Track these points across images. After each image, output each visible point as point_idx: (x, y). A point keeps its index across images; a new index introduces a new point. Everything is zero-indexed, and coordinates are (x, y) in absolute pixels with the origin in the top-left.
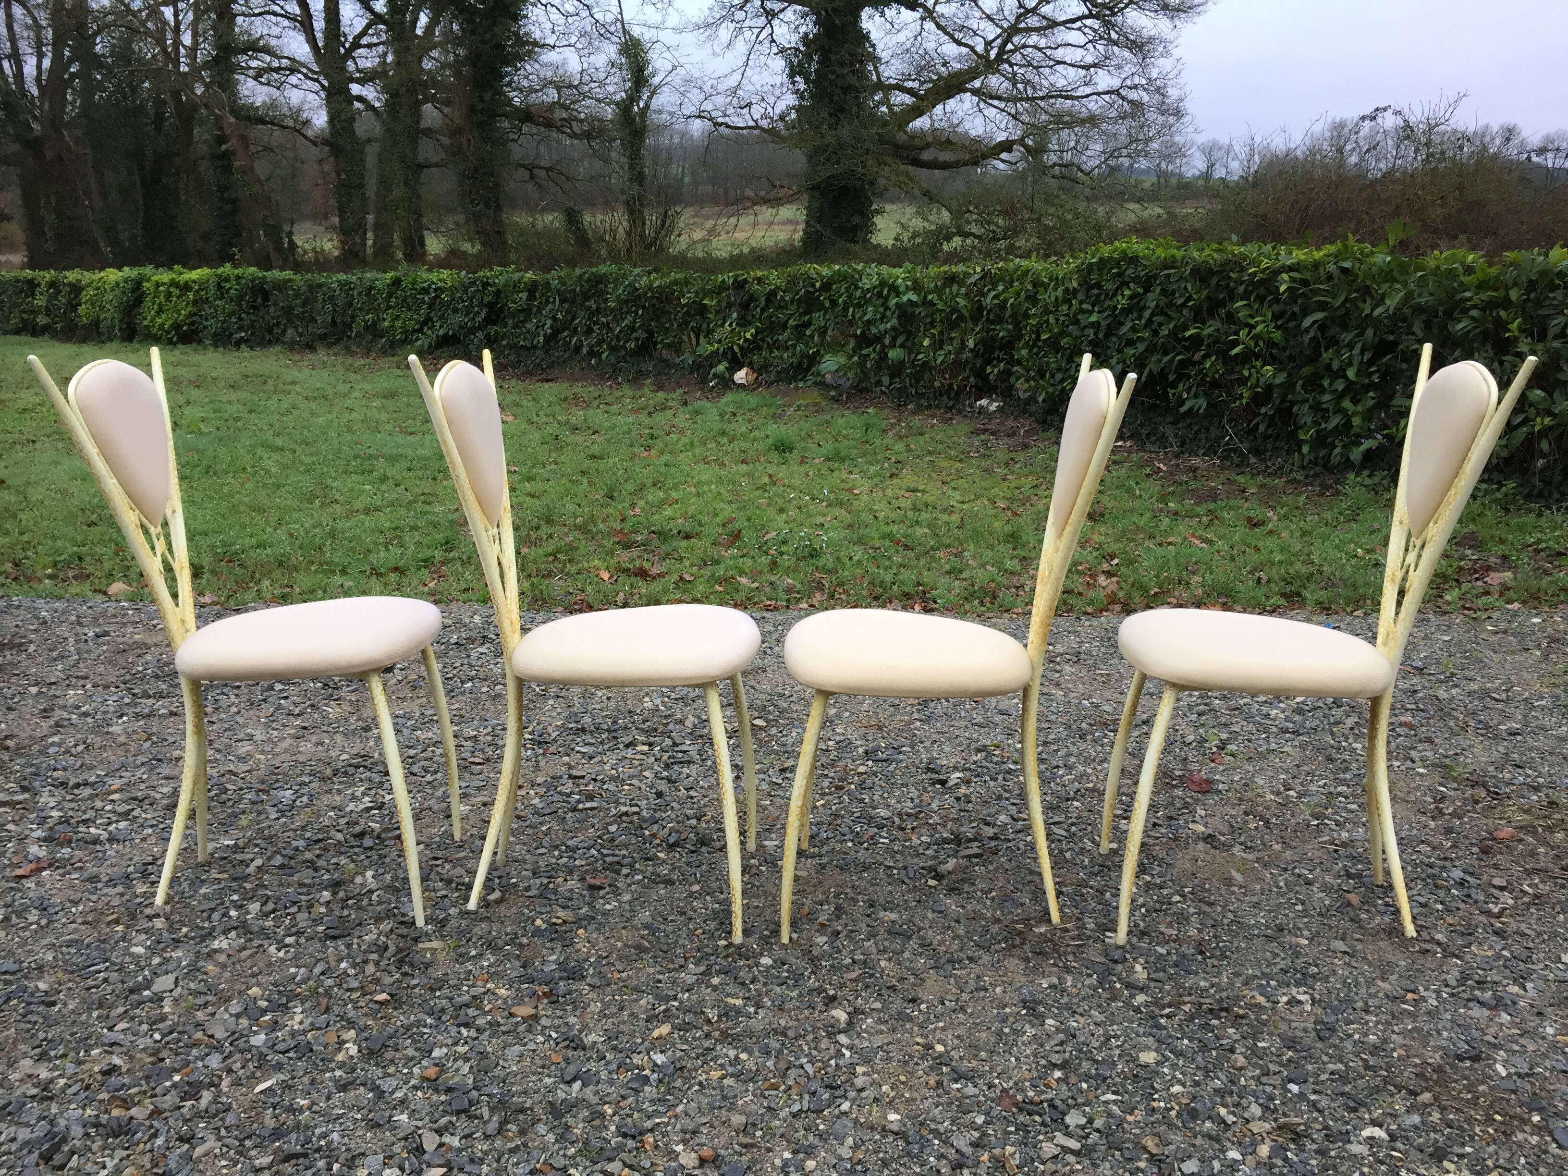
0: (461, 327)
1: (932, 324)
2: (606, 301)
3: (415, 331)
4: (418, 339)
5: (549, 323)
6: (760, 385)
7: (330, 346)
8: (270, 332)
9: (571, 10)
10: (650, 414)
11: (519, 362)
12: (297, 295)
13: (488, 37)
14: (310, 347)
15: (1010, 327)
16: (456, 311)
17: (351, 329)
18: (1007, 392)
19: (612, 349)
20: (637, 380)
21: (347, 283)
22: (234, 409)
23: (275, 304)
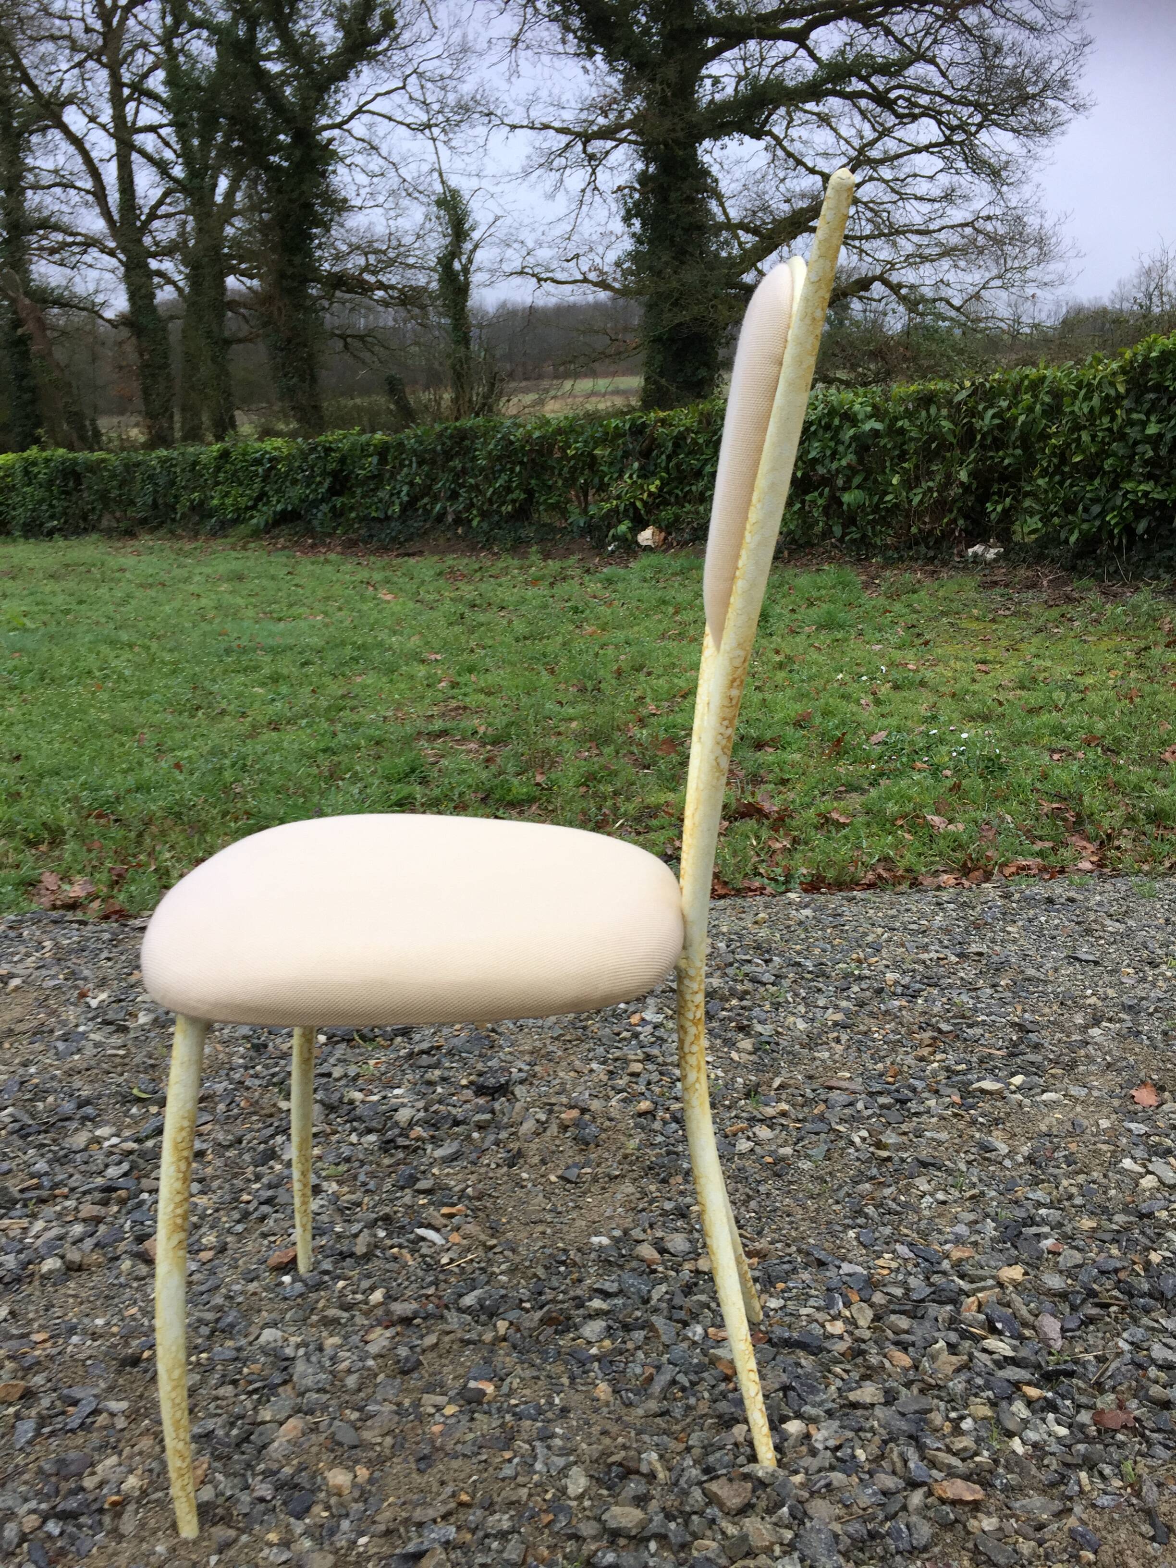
0: (302, 501)
1: (902, 457)
2: (474, 459)
3: (248, 508)
4: (252, 517)
5: (405, 489)
6: (671, 546)
7: (152, 530)
8: (85, 518)
9: (377, 170)
10: (552, 584)
11: (371, 536)
12: (113, 476)
13: (295, 195)
14: (130, 534)
15: (1019, 452)
16: (295, 482)
17: (174, 510)
18: (1005, 537)
19: (484, 515)
20: (518, 547)
21: (168, 459)
22: (59, 600)
23: (89, 488)
